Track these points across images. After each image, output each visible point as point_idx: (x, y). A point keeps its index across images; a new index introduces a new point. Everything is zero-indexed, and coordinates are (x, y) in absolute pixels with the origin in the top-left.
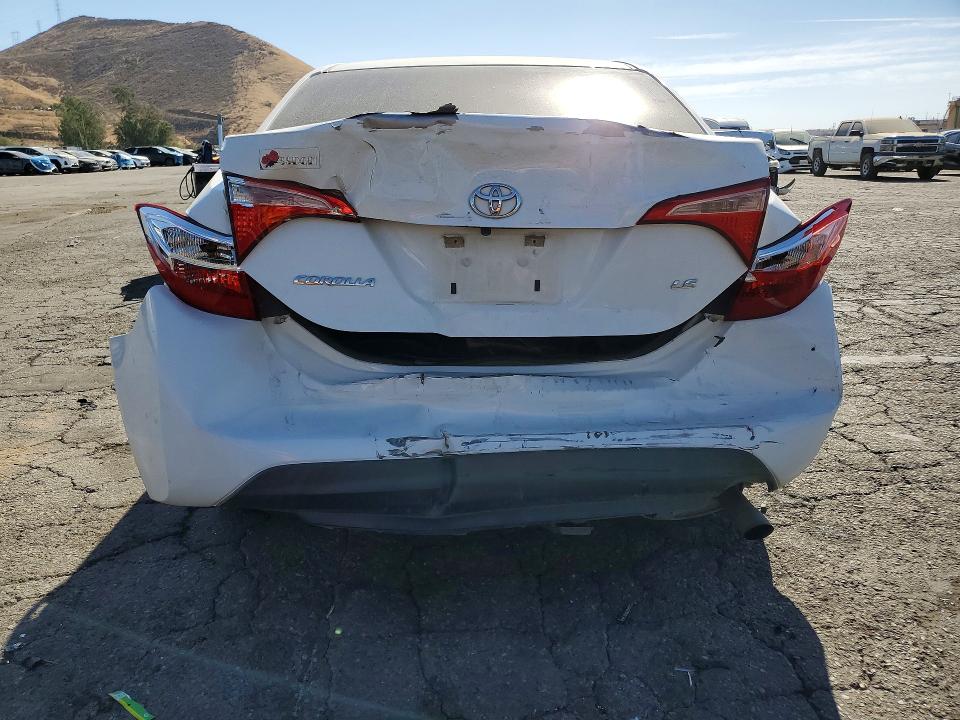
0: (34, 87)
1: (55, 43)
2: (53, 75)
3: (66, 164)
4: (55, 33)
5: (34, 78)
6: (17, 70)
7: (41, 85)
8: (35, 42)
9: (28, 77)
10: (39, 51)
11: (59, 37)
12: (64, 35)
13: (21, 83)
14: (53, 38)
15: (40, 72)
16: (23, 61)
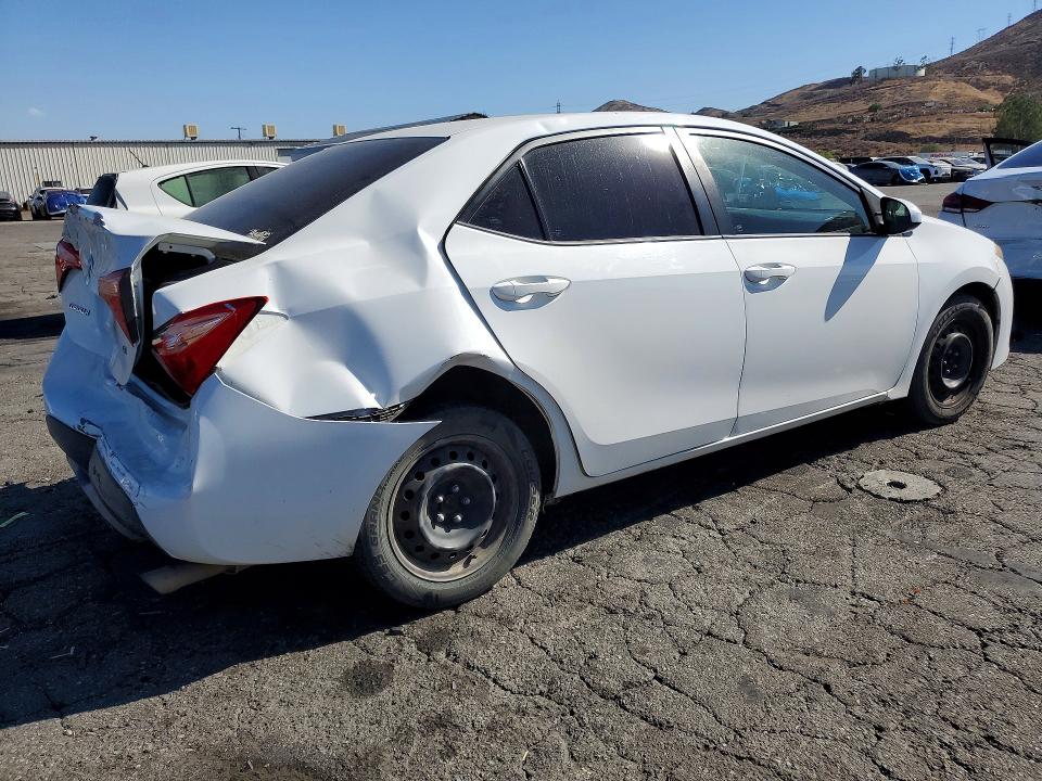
0: (983, 87)
1: (1023, 35)
2: (1009, 73)
3: (936, 172)
4: (1025, 25)
5: (989, 77)
6: (972, 70)
7: (994, 84)
8: (1001, 37)
9: (982, 78)
10: (1003, 47)
11: (1028, 28)
12: (1035, 25)
13: (973, 85)
14: (1022, 31)
15: (995, 69)
16: (983, 59)
